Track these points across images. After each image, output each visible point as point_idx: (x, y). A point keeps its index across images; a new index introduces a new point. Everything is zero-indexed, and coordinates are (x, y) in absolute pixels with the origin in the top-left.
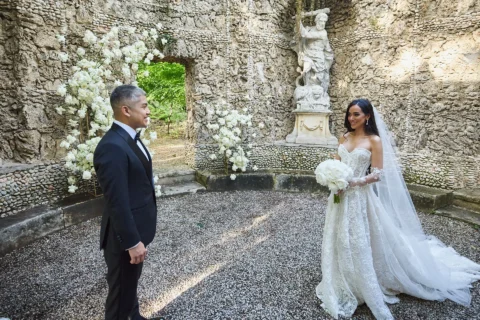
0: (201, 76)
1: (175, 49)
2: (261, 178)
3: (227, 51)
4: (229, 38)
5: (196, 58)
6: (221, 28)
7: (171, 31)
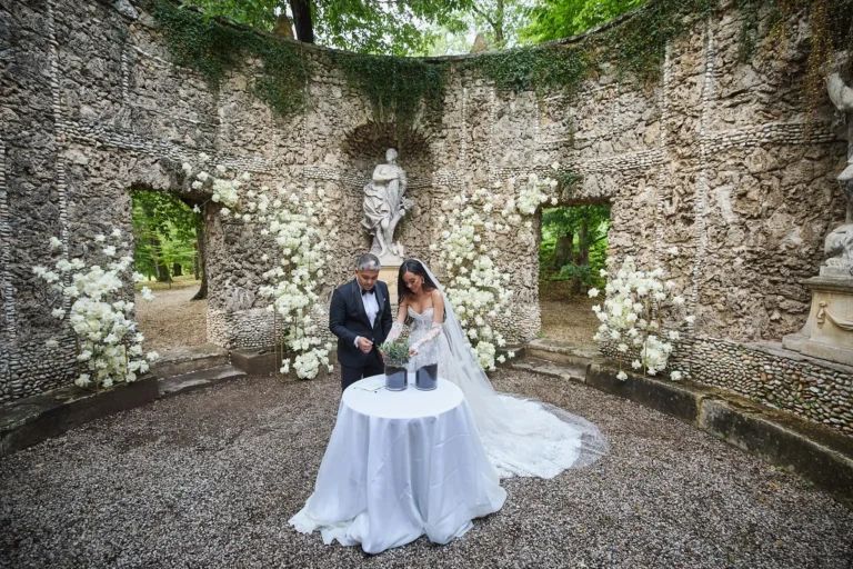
0: (617, 221)
1: (580, 189)
2: (673, 394)
3: (661, 176)
4: (665, 155)
5: (613, 195)
6: (653, 143)
7: (576, 167)
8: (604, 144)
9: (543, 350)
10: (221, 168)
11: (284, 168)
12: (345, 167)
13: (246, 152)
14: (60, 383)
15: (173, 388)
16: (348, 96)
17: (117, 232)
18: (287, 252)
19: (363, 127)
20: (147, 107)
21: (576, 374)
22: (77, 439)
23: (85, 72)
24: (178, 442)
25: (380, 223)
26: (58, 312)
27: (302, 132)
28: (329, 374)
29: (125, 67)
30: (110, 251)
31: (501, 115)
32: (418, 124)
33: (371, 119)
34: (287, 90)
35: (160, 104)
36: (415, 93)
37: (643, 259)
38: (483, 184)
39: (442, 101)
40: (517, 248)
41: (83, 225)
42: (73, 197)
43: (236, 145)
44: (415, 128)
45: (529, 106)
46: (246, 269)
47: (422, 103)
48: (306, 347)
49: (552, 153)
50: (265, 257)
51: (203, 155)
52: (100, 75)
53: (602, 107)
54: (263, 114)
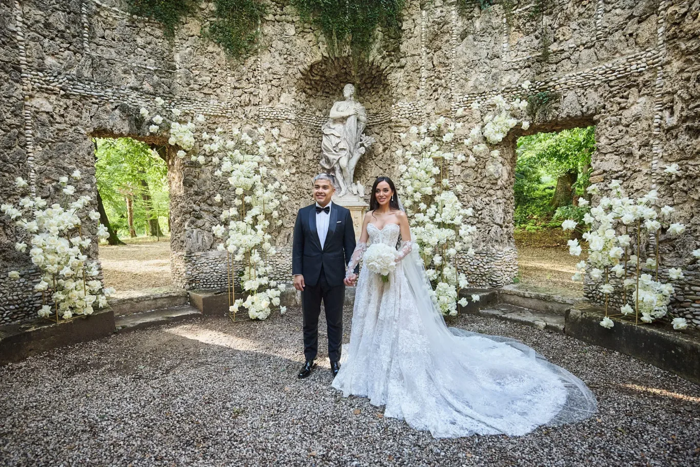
0: (602, 142)
1: (556, 109)
2: (675, 345)
3: (658, 81)
4: (663, 54)
5: (597, 112)
6: (648, 42)
7: (551, 84)
8: (585, 53)
9: (518, 295)
10: (176, 112)
11: (239, 110)
12: (302, 106)
13: (203, 95)
14: (28, 314)
15: (130, 323)
16: (302, 33)
17: (77, 174)
18: (240, 191)
19: (318, 63)
20: (107, 56)
21: (553, 321)
22: (34, 364)
23: (47, 25)
24: (117, 370)
25: (338, 162)
26: (20, 246)
27: (256, 73)
28: (282, 316)
29: (84, 19)
30: (69, 190)
31: (464, 35)
32: (374, 55)
33: (326, 54)
34: (240, 31)
35: (118, 53)
36: (370, 22)
37: (637, 184)
38: (447, 114)
39: (400, 28)
40: (485, 181)
41: (50, 167)
42: (38, 141)
43: (192, 90)
44: (371, 59)
45: (496, 21)
46: (204, 210)
47: (378, 32)
48: (255, 287)
49: (523, 71)
50: (218, 198)
51: (158, 99)
52: (62, 28)
53: (582, 10)
54: (218, 58)
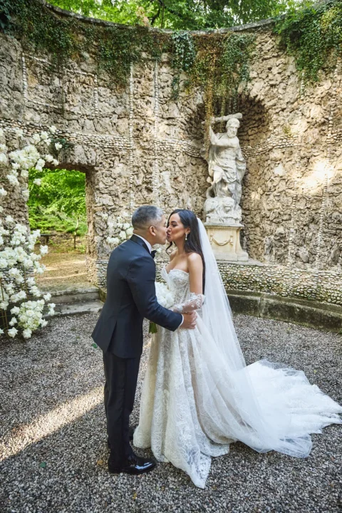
0: (101, 186)
1: (72, 155)
3: (131, 158)
4: (133, 144)
5: (97, 165)
6: (124, 133)
7: (67, 135)
45: (15, 54)
49: (43, 115)
53: (84, 90)
